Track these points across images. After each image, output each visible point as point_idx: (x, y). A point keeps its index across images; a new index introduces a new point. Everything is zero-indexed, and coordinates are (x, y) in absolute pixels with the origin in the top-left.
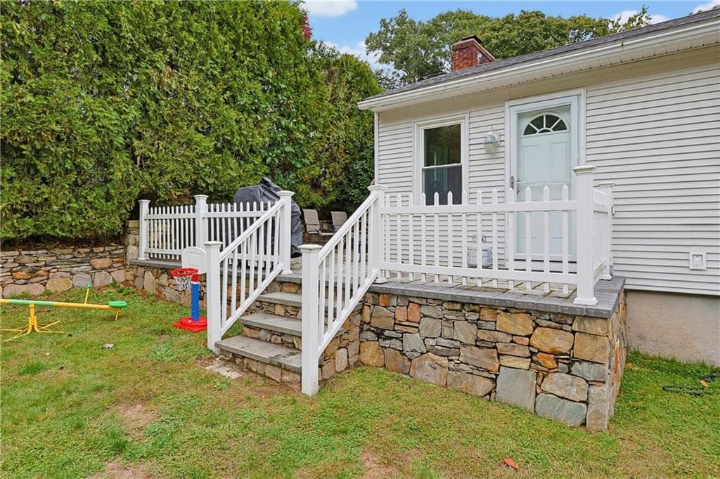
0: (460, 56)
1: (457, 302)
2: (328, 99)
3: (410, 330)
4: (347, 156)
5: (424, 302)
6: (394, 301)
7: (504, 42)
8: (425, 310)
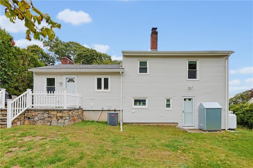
0: (63, 61)
1: (45, 110)
2: (22, 64)
3: (35, 116)
4: (28, 81)
5: (38, 111)
6: (32, 111)
7: (86, 55)
8: (39, 112)
